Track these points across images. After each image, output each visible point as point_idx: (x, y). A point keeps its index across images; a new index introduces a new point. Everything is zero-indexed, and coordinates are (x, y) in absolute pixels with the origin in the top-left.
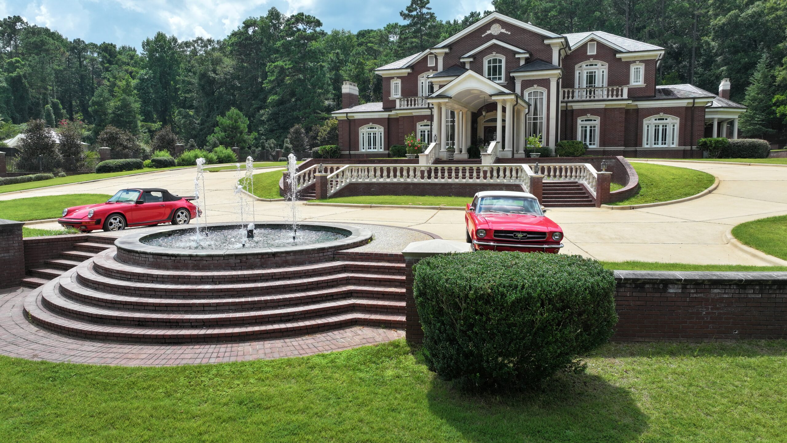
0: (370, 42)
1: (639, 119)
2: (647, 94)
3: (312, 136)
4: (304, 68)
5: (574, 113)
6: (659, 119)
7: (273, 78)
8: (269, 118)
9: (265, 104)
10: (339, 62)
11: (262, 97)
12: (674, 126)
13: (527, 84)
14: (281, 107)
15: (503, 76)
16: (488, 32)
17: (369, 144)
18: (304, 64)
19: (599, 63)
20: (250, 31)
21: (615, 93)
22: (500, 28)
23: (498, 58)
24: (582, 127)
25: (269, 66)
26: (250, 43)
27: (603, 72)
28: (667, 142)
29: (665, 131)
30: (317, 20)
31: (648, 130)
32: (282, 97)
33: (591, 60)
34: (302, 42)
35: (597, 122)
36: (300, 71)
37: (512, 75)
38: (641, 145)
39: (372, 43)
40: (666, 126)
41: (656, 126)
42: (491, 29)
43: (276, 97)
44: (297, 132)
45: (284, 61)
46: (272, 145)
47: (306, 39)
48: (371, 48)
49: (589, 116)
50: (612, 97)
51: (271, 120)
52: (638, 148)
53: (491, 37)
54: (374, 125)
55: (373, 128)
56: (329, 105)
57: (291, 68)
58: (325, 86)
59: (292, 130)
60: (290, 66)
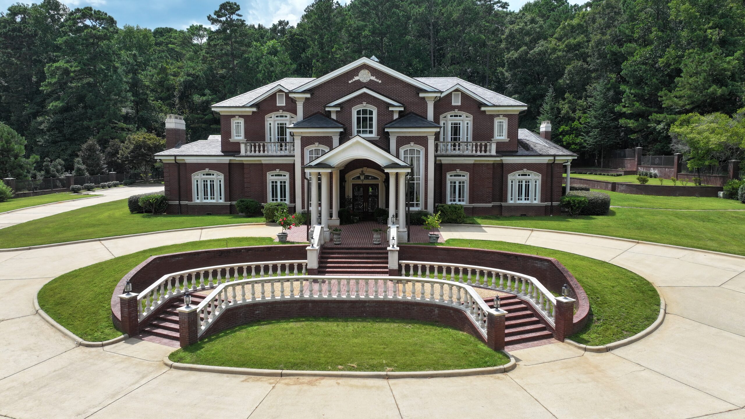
0: (171, 43)
1: (504, 174)
2: (510, 149)
3: (109, 153)
4: (95, 71)
5: (443, 168)
6: (522, 175)
7: (54, 80)
8: (50, 127)
9: (44, 110)
10: (136, 65)
11: (38, 100)
12: (536, 182)
13: (402, 141)
14: (65, 115)
15: (375, 129)
16: (356, 78)
17: (206, 193)
18: (95, 66)
19: (464, 114)
20: (18, 19)
21: (483, 149)
22: (370, 74)
23: (368, 109)
24: (451, 182)
25: (49, 67)
26: (20, 36)
27: (467, 123)
28: (530, 198)
29: (527, 187)
30: (109, 17)
31: (512, 185)
32: (67, 103)
33: (456, 110)
34: (91, 41)
35: (466, 178)
36: (90, 74)
37: (386, 130)
38: (506, 201)
39: (173, 44)
40: (529, 182)
41: (519, 182)
42: (360, 74)
43: (58, 104)
44: (91, 149)
45: (68, 62)
46: (59, 167)
47: (96, 38)
48: (172, 49)
49: (458, 171)
50: (481, 152)
51: (53, 129)
52: (503, 204)
53: (360, 85)
54: (212, 172)
55: (210, 175)
56: (127, 113)
57: (79, 71)
58: (123, 94)
59: (84, 146)
60: (77, 69)
